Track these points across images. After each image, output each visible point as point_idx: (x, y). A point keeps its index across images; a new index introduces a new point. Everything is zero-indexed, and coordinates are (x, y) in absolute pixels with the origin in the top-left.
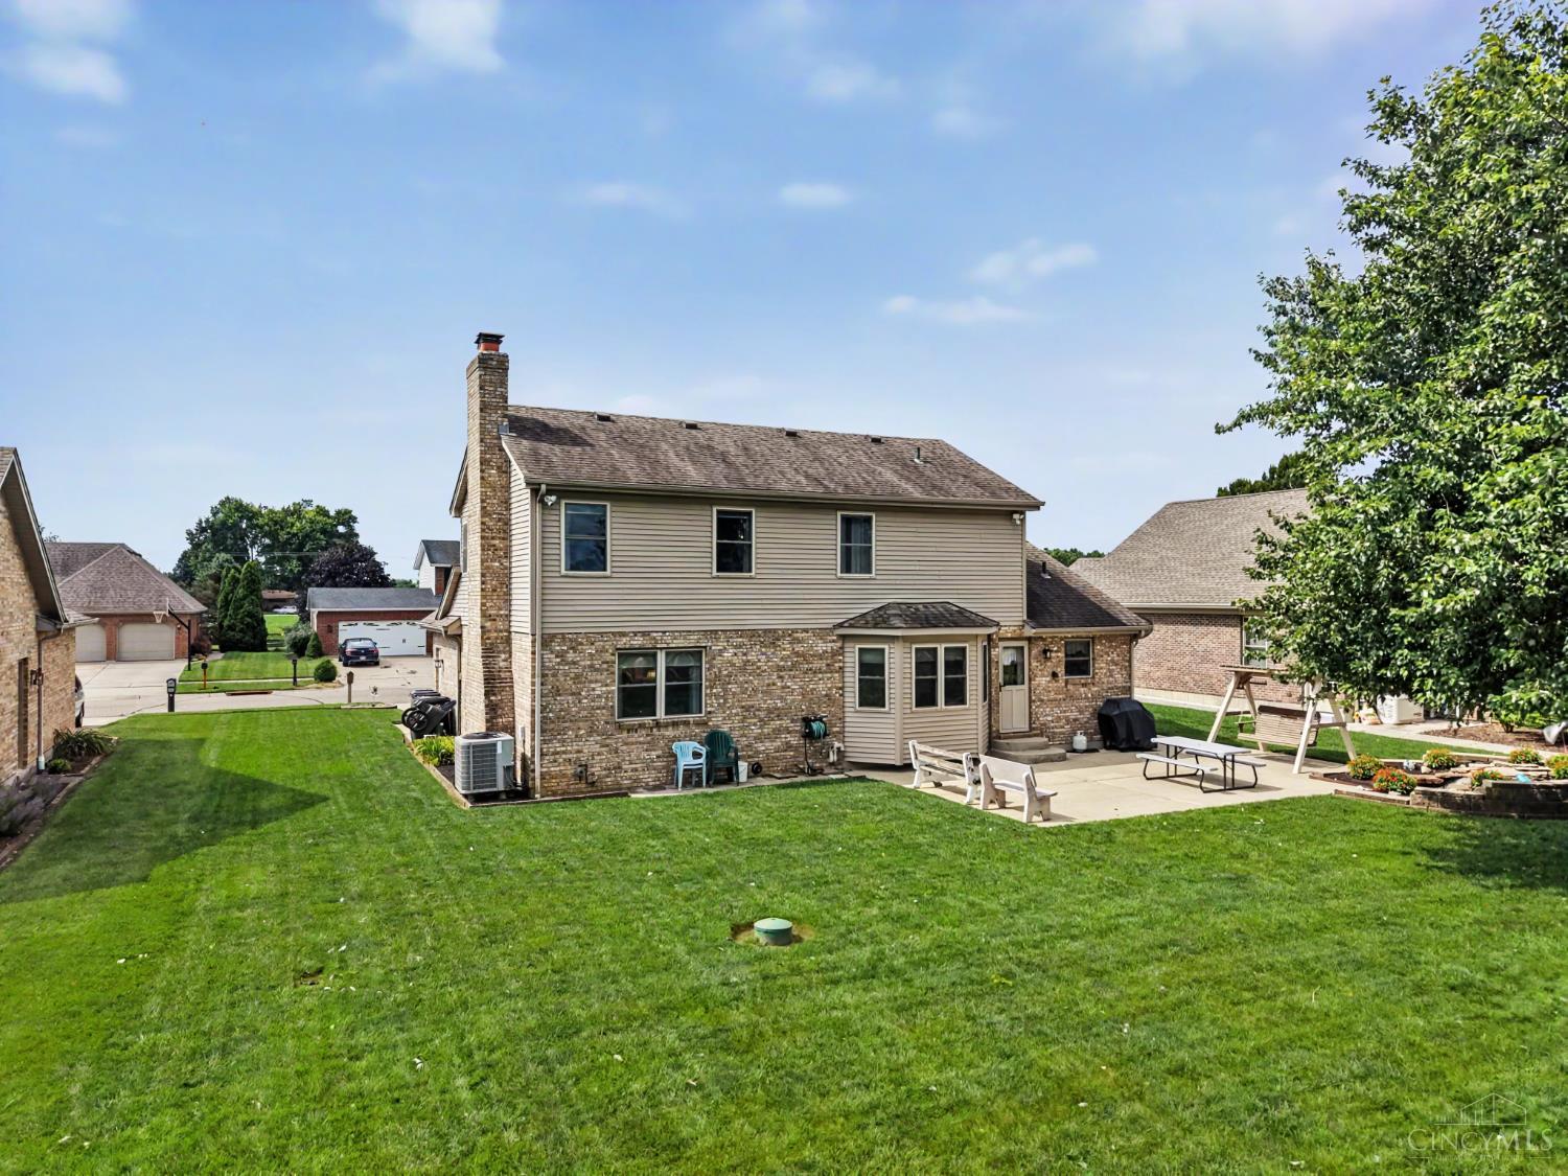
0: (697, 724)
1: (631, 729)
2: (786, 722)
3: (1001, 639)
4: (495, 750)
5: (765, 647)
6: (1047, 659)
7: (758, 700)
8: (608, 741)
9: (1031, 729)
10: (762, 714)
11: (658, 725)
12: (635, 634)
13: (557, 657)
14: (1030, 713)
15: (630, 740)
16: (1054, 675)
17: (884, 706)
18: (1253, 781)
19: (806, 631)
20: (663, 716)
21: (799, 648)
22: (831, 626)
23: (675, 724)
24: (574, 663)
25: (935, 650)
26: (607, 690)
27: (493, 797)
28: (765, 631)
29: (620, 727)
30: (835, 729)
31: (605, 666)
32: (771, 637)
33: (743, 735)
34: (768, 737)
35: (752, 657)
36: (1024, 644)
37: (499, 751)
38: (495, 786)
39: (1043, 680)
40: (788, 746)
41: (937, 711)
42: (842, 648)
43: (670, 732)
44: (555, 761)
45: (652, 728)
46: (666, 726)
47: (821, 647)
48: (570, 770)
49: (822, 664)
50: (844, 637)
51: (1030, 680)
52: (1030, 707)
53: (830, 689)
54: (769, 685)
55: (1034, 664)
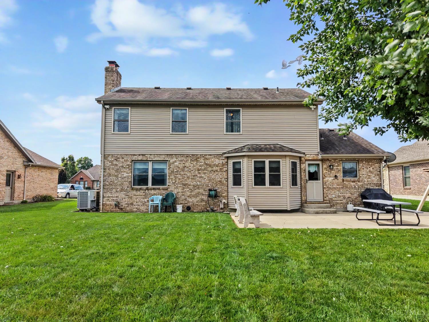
0: (163, 189)
1: (137, 190)
2: (201, 191)
3: (306, 160)
4: (87, 194)
5: (193, 161)
6: (332, 169)
7: (189, 182)
8: (128, 194)
9: (324, 200)
10: (191, 187)
11: (147, 189)
12: (139, 155)
13: (110, 162)
14: (324, 194)
15: (137, 194)
16: (336, 177)
17: (241, 185)
18: (418, 222)
19: (211, 155)
20: (151, 186)
21: (207, 162)
22: (221, 153)
23: (154, 189)
24: (116, 165)
25: (264, 162)
26: (127, 175)
27: (86, 210)
28: (192, 155)
29: (133, 189)
30: (224, 195)
31: (127, 166)
32: (195, 158)
33: (183, 195)
34: (194, 196)
35: (187, 164)
36: (320, 163)
37: (89, 195)
38: (87, 207)
39: (330, 179)
40: (202, 200)
41: (265, 188)
42: (227, 162)
43: (153, 192)
44: (108, 200)
45: (145, 190)
46: (151, 189)
47: (217, 161)
48: (113, 203)
49: (218, 169)
50: (228, 158)
51: (323, 178)
52: (323, 191)
53: (221, 178)
54: (194, 176)
55: (325, 171)
